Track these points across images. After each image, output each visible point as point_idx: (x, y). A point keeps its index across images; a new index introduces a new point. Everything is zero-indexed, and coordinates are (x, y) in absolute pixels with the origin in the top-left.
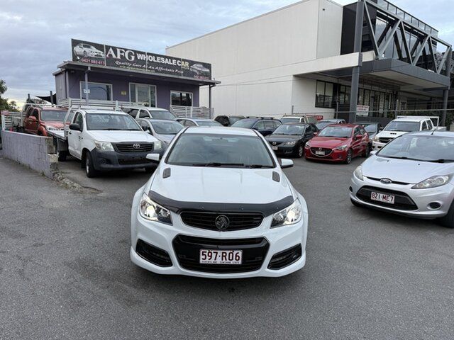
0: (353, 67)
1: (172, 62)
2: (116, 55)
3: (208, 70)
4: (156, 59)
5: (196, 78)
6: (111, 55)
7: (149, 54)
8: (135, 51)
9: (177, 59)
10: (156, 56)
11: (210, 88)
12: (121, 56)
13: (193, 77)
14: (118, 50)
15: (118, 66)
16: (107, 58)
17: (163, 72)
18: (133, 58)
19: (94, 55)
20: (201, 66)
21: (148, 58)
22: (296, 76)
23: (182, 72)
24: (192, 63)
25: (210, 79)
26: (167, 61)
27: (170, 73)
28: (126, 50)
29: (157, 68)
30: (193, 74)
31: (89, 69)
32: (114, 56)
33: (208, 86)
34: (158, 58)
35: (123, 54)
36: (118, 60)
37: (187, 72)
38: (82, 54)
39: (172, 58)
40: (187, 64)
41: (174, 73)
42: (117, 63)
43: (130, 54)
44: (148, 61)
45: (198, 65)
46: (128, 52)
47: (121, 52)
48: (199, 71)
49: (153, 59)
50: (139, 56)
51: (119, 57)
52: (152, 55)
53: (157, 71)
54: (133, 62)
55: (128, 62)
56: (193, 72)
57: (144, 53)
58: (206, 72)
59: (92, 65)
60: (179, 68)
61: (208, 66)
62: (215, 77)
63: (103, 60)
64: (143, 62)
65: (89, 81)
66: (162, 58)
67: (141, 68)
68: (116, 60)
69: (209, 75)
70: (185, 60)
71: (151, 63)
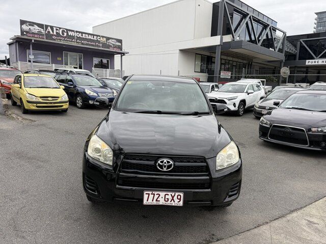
0: (217, 45)
1: (93, 38)
2: (53, 32)
3: (120, 44)
4: (82, 36)
5: (111, 50)
6: (49, 32)
7: (77, 32)
8: (67, 30)
9: (97, 36)
10: (82, 33)
11: (121, 56)
12: (57, 33)
13: (109, 48)
14: (55, 29)
15: (54, 40)
16: (46, 34)
17: (87, 44)
18: (65, 34)
19: (36, 31)
20: (115, 41)
21: (76, 34)
22: (181, 51)
23: (101, 45)
24: (108, 39)
25: (121, 50)
26: (90, 37)
27: (93, 45)
28: (60, 28)
29: (83, 42)
30: (109, 46)
31: (33, 41)
32: (51, 33)
33: (120, 55)
34: (84, 35)
35: (58, 31)
36: (55, 35)
37: (104, 45)
38: (28, 30)
39: (94, 35)
40: (105, 39)
41: (95, 46)
42: (54, 37)
43: (63, 32)
44: (77, 36)
45: (113, 40)
46: (61, 30)
47: (57, 30)
48: (114, 44)
49: (80, 35)
50: (70, 33)
51: (55, 33)
52: (79, 32)
53: (83, 44)
54: (65, 37)
55: (62, 37)
57: (73, 31)
58: (118, 46)
59: (35, 39)
60: (99, 42)
61: (120, 41)
62: (124, 49)
63: (43, 35)
64: (72, 37)
65: (33, 49)
66: (86, 35)
67: (71, 41)
68: (53, 35)
69: (120, 48)
70: (103, 37)
71: (79, 38)
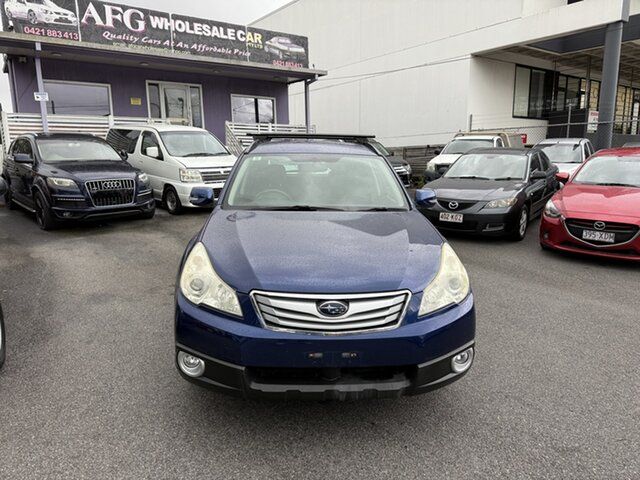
0: (608, 25)
1: (226, 33)
2: (104, 18)
3: (302, 50)
4: (192, 28)
5: (277, 66)
6: (91, 20)
7: (176, 17)
8: (146, 12)
9: (237, 28)
10: (192, 21)
11: (307, 84)
12: (115, 21)
13: (270, 62)
14: (108, 9)
15: (109, 42)
16: (83, 27)
17: (206, 53)
18: (142, 25)
19: (52, 19)
20: (288, 41)
21: (173, 25)
22: (476, 56)
23: (248, 54)
24: (268, 35)
25: (306, 66)
26: (215, 32)
27: (224, 56)
28: (125, 8)
29: (195, 46)
30: (271, 57)
31: (38, 47)
32: (99, 21)
33: (303, 83)
34: (196, 25)
35: (118, 17)
36: (109, 29)
37: (258, 54)
38: (25, 15)
39: (225, 26)
40: (258, 38)
41: (231, 57)
42: (107, 35)
43: (134, 18)
44: (176, 32)
45: (283, 40)
46: (128, 13)
47: (115, 12)
48: (283, 51)
49: (185, 27)
50: (155, 22)
51: (109, 23)
52: (184, 19)
53: (194, 52)
54: (143, 34)
55: (132, 33)
56: (271, 54)
57: (165, 15)
58: (298, 54)
59: (45, 40)
60: (242, 45)
61: (302, 41)
62: (315, 64)
63: (73, 29)
64: (164, 34)
65: (44, 77)
66: (205, 26)
67: (161, 46)
68: (104, 29)
69: (303, 60)
70: (253, 31)
71: (181, 36)
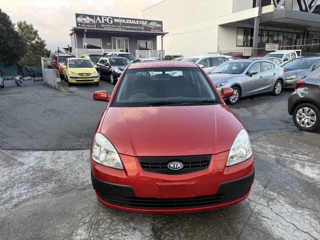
1: (136, 22)
3: (160, 26)
5: (152, 32)
6: (98, 21)
7: (121, 18)
8: (113, 17)
9: (139, 20)
11: (162, 37)
12: (105, 21)
13: (150, 31)
14: (103, 18)
15: (103, 28)
16: (96, 23)
17: (130, 29)
18: (112, 21)
19: (88, 22)
20: (156, 23)
21: (120, 21)
22: (221, 26)
23: (143, 28)
24: (149, 22)
25: (162, 31)
26: (133, 22)
27: (135, 29)
28: (107, 17)
29: (127, 27)
30: (150, 29)
31: (86, 31)
32: (100, 22)
34: (127, 20)
35: (105, 20)
36: (103, 24)
37: (146, 28)
38: (82, 22)
39: (136, 20)
40: (146, 22)
41: (138, 29)
42: (102, 25)
43: (110, 19)
44: (121, 23)
45: (154, 23)
46: (108, 18)
47: (104, 19)
48: (154, 27)
49: (124, 21)
50: (116, 20)
51: (103, 22)
52: (123, 19)
53: (126, 29)
54: (112, 24)
55: (109, 24)
56: (150, 27)
57: (118, 18)
59: (87, 28)
60: (141, 25)
61: (161, 23)
62: (165, 30)
63: (94, 24)
64: (118, 24)
65: (86, 37)
66: (130, 20)
67: (117, 27)
68: (102, 24)
69: (161, 29)
70: (144, 20)
71: (123, 24)
